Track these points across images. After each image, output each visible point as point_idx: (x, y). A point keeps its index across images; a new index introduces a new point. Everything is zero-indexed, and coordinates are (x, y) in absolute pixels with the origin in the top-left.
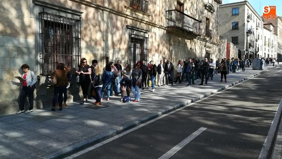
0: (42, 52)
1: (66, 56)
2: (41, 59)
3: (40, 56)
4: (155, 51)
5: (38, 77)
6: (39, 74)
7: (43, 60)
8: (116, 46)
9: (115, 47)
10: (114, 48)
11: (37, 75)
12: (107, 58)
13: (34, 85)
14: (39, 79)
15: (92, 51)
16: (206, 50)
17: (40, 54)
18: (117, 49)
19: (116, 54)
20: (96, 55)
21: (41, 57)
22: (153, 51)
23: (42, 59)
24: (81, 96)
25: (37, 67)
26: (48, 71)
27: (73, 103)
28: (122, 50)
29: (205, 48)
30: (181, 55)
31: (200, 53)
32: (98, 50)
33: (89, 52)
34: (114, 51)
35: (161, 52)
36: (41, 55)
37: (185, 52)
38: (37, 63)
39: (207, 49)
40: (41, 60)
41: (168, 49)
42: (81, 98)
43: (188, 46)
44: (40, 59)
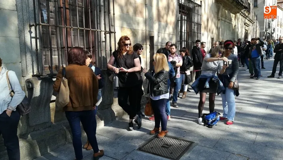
0: (35, 22)
1: (83, 30)
2: (33, 38)
3: (31, 32)
4: (204, 28)
5: (29, 82)
6: (29, 76)
7: (38, 40)
8: (163, 18)
9: (161, 19)
10: (159, 21)
11: (26, 78)
12: (152, 38)
13: (18, 108)
14: (30, 89)
15: (129, 25)
16: (245, 29)
17: (31, 26)
18: (163, 23)
19: (162, 31)
20: (136, 33)
21: (33, 35)
22: (203, 28)
23: (36, 38)
24: (116, 113)
25: (24, 58)
26: (50, 68)
27: (103, 129)
28: (169, 25)
29: (245, 26)
30: (226, 34)
31: (241, 32)
32: (138, 24)
33: (125, 26)
34: (159, 25)
35: (210, 30)
36: (33, 29)
37: (230, 30)
38: (24, 48)
39: (247, 28)
40: (34, 40)
41: (216, 27)
42: (117, 117)
43: (233, 23)
44: (31, 38)
